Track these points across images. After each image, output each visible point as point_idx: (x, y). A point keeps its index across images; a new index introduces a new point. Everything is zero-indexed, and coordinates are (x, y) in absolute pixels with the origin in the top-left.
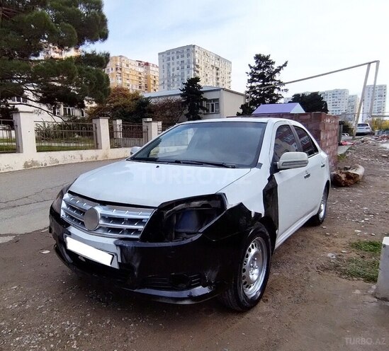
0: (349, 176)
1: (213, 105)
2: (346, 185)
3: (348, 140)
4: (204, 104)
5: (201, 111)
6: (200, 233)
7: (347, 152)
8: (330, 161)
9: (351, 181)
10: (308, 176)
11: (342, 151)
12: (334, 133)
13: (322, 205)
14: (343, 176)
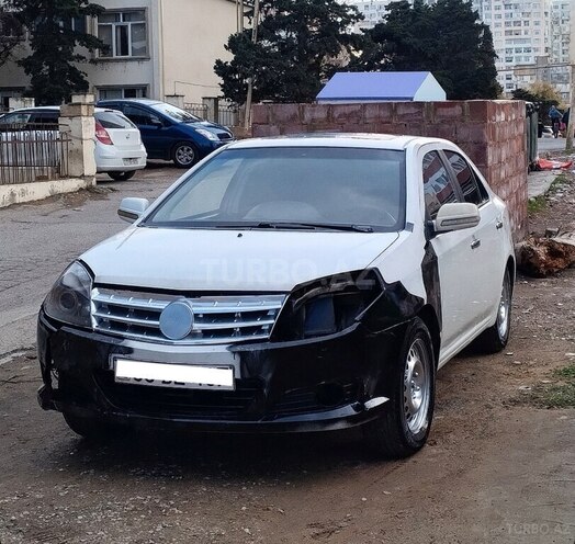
0: (554, 252)
1: (123, 29)
2: (550, 273)
3: (556, 153)
4: (93, 26)
5: (79, 49)
6: (356, 321)
7: (552, 190)
8: (511, 216)
9: (560, 263)
10: (477, 245)
11: (538, 186)
12: (516, 145)
13: (503, 309)
14: (541, 251)
